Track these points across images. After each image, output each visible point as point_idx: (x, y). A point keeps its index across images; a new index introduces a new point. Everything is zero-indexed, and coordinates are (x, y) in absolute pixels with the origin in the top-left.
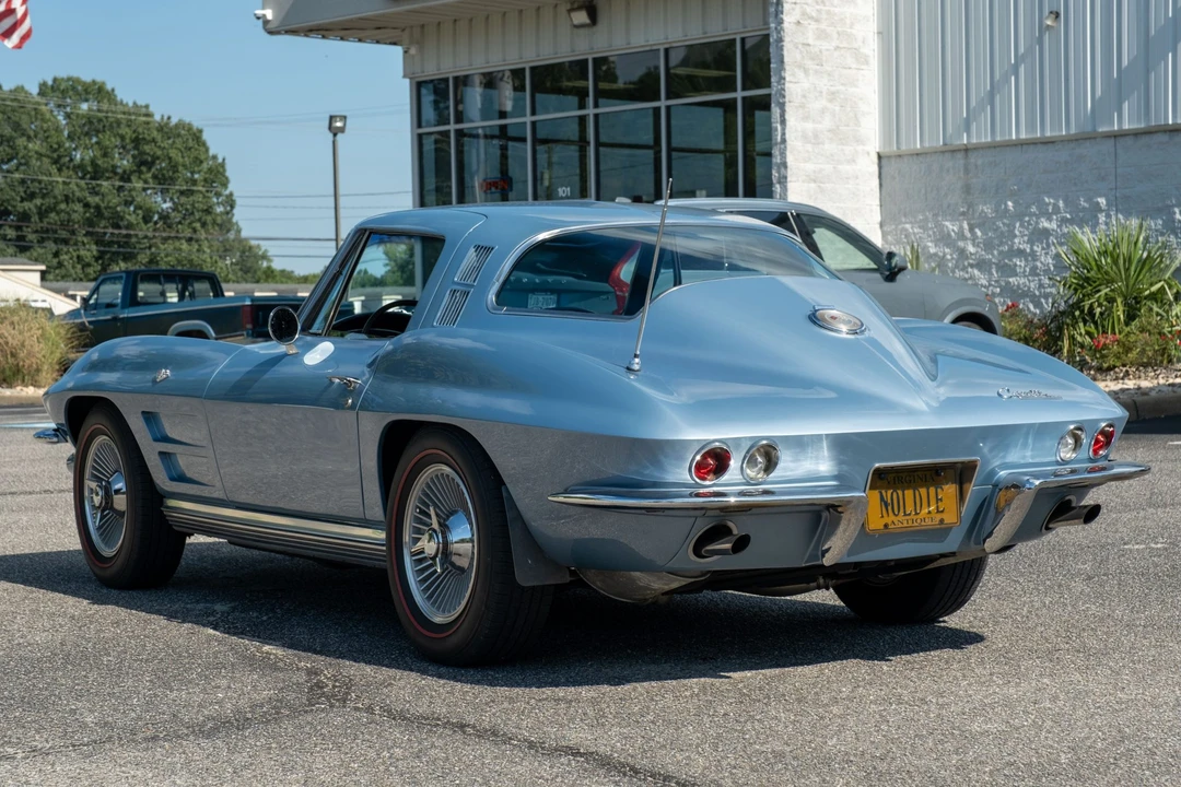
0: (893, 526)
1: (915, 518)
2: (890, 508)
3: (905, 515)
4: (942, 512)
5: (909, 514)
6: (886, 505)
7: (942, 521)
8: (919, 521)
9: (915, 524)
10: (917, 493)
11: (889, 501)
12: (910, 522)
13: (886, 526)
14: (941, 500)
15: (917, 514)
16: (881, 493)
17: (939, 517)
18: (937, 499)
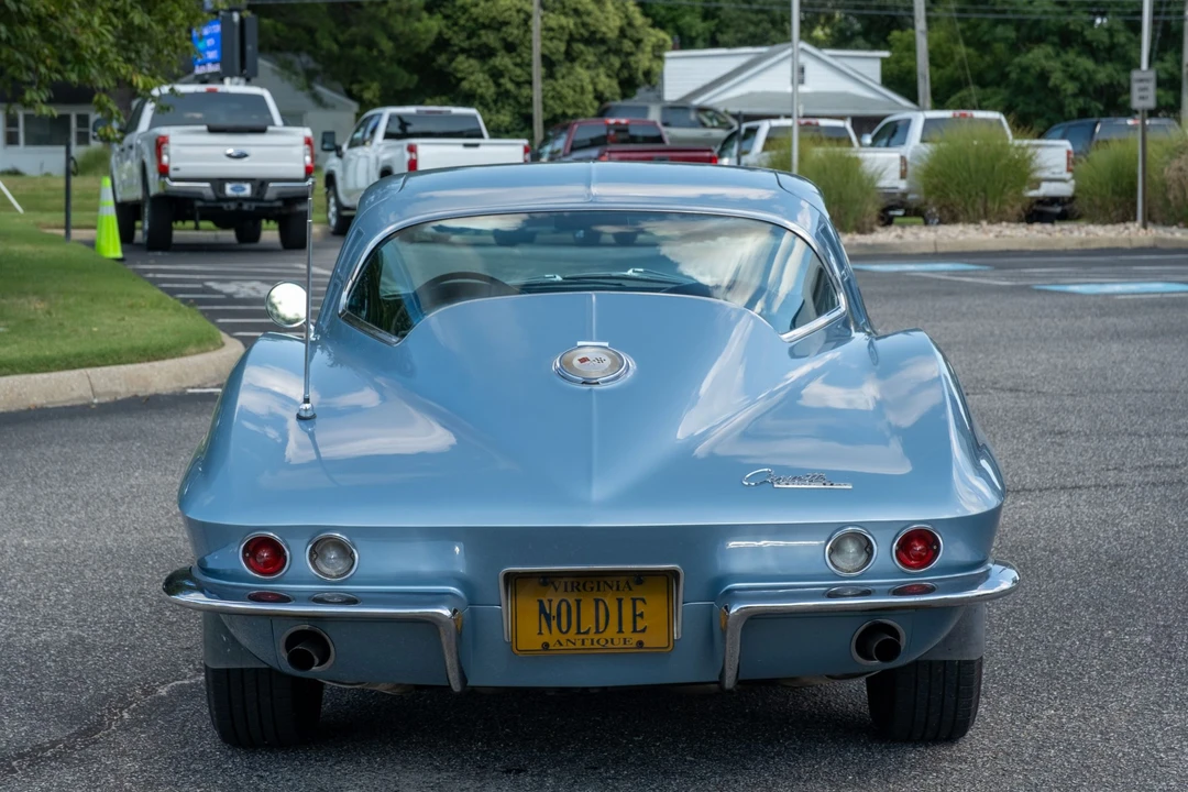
0: (558, 647)
1: (596, 637)
2: (554, 623)
3: (579, 632)
4: (643, 631)
5: (587, 632)
6: (548, 618)
7: (640, 644)
8: (602, 642)
9: (596, 646)
10: (601, 607)
11: (554, 613)
12: (588, 644)
13: (546, 646)
14: (641, 615)
15: (597, 632)
16: (541, 602)
17: (637, 637)
18: (635, 616)
